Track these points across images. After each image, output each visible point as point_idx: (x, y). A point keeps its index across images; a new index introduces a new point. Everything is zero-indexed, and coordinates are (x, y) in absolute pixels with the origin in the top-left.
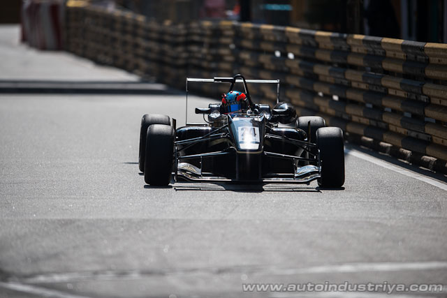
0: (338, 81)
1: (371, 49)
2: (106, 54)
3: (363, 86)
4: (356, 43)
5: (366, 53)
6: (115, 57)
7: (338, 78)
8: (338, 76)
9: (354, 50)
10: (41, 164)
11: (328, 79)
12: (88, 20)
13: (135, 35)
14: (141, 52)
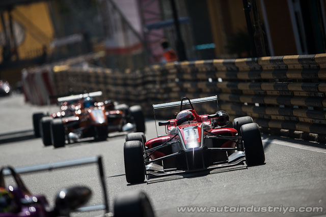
0: (257, 92)
1: (276, 66)
3: (275, 93)
4: (264, 63)
5: (273, 68)
7: (257, 90)
9: (265, 68)
11: (250, 93)
13: (106, 83)
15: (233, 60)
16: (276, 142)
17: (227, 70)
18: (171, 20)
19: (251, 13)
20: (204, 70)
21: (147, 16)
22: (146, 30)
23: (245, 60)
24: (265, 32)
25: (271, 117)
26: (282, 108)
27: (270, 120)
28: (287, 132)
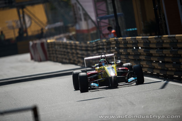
0: (161, 55)
1: (171, 40)
2: (66, 59)
3: (171, 55)
4: (165, 39)
5: (170, 42)
6: (70, 59)
7: (161, 54)
8: (160, 53)
9: (165, 41)
10: (47, 107)
11: (156, 55)
12: (56, 47)
13: (76, 49)
14: (79, 56)
15: (147, 37)
16: (170, 83)
17: (144, 43)
18: (113, 14)
19: (158, 11)
20: (131, 42)
21: (100, 12)
22: (99, 20)
23: (154, 37)
24: (165, 21)
25: (168, 69)
26: (174, 64)
27: (168, 70)
28: (177, 77)
